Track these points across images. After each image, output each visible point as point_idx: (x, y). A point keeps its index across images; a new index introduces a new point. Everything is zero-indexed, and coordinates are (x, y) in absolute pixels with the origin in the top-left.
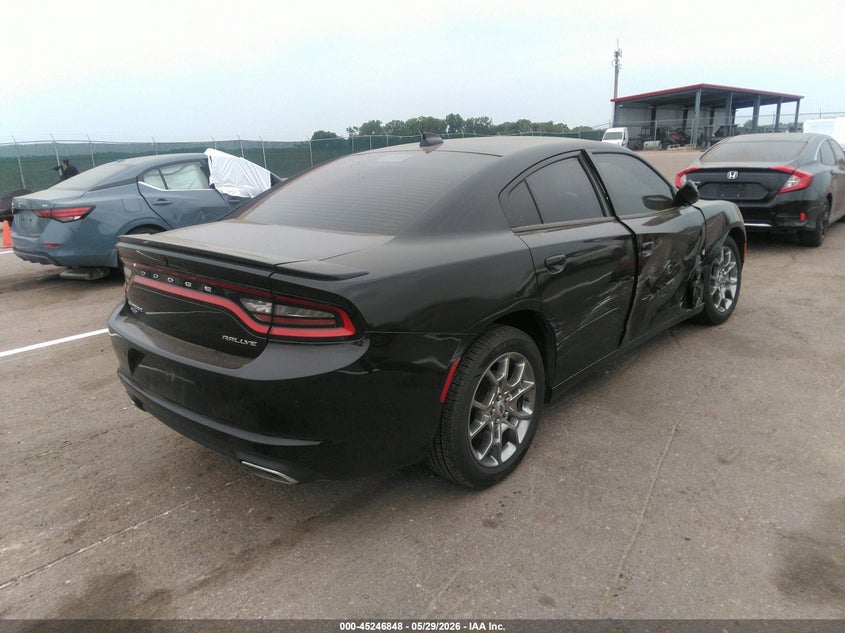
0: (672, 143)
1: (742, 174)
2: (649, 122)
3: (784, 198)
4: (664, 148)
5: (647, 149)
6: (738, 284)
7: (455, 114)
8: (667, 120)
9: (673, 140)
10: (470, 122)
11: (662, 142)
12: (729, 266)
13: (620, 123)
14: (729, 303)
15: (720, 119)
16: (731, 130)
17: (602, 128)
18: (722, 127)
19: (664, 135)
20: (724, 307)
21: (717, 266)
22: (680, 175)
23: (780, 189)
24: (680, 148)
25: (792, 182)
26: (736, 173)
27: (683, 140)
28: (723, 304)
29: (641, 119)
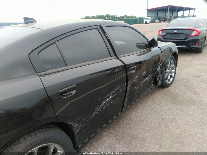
0: (162, 21)
1: (178, 31)
2: (156, 15)
3: (191, 38)
4: (160, 22)
5: (156, 23)
6: (175, 72)
7: (108, 14)
8: (161, 15)
9: (162, 20)
10: (112, 16)
11: (160, 21)
12: (172, 66)
13: (149, 16)
14: (171, 79)
15: (174, 14)
16: (177, 17)
17: (144, 17)
18: (175, 16)
19: (160, 19)
20: (170, 81)
21: (167, 67)
22: (160, 31)
23: (190, 36)
24: (164, 22)
25: (194, 33)
26: (176, 30)
27: (165, 20)
28: (169, 80)
29: (154, 15)
